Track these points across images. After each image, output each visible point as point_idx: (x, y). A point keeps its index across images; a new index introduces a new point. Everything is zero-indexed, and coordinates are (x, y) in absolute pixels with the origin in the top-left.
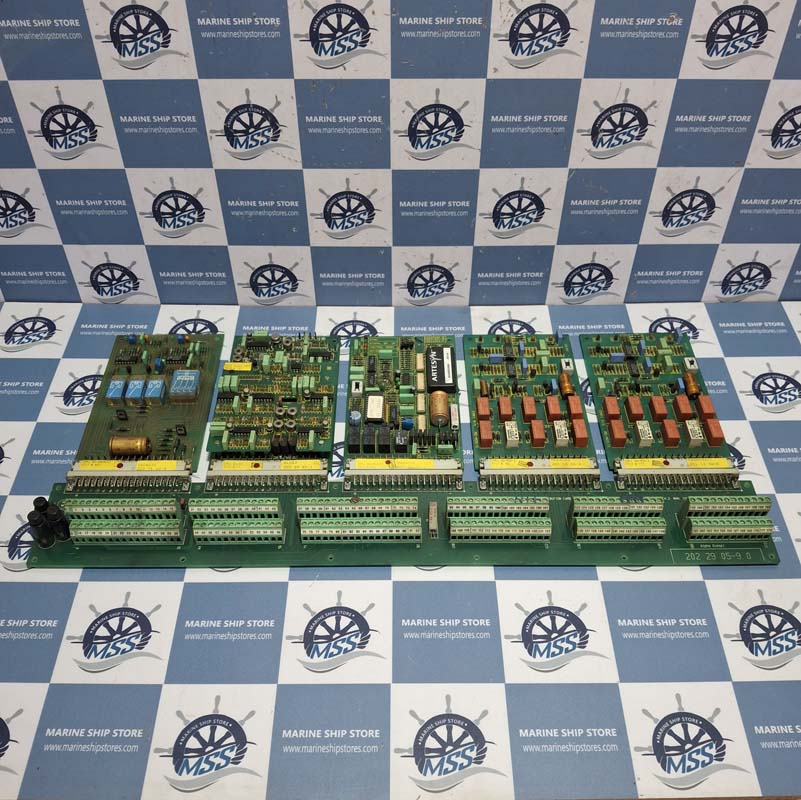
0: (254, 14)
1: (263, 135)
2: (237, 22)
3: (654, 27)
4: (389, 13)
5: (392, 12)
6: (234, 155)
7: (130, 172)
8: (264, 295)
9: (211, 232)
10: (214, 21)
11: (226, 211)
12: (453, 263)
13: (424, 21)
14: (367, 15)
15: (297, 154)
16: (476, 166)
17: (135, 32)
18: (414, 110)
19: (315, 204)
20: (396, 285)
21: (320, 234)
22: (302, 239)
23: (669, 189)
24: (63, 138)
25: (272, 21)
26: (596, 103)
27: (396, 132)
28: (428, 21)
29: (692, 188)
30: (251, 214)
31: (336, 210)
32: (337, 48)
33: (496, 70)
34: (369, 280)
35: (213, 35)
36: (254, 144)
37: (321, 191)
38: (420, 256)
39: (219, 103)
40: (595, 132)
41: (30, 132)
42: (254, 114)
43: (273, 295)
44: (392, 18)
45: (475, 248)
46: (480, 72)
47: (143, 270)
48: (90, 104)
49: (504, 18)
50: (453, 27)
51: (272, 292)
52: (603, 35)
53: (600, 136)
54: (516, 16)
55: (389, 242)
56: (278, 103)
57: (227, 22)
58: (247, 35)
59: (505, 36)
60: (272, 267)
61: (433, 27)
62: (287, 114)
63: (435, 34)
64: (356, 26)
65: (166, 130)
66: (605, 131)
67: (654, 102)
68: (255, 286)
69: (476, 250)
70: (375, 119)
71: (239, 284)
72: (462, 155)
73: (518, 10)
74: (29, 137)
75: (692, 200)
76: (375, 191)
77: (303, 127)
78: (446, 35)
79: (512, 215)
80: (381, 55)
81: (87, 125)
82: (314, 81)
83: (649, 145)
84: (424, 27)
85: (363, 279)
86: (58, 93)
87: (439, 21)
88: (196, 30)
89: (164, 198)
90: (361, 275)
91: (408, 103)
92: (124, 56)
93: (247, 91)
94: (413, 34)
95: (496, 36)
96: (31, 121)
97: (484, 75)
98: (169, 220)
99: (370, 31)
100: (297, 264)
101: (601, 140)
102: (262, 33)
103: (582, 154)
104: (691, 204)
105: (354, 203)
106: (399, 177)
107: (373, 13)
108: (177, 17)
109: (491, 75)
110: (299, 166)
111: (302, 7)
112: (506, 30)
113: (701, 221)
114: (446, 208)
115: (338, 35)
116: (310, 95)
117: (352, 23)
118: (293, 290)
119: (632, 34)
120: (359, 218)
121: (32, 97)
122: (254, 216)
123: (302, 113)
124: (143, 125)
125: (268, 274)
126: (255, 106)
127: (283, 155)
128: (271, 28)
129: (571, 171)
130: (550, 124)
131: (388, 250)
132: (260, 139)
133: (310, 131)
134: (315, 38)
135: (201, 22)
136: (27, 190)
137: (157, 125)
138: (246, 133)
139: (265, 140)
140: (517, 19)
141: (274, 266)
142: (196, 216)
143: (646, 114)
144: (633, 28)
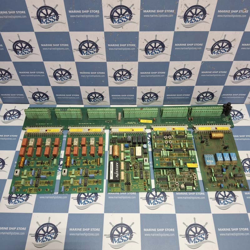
0: (90, 9)
1: (93, 51)
2: (83, 12)
3: (238, 14)
4: (140, 8)
5: (141, 8)
6: (82, 57)
7: (45, 62)
8: (92, 102)
9: (74, 82)
10: (75, 11)
11: (79, 75)
12: (158, 92)
13: (152, 11)
14: (132, 9)
15: (105, 57)
16: (169, 60)
17: (46, 15)
18: (147, 42)
19: (111, 73)
20: (138, 98)
21: (112, 83)
22: (106, 84)
23: (237, 68)
24: (21, 51)
25: (96, 11)
26: (214, 40)
27: (140, 49)
28: (154, 11)
29: (245, 68)
30: (88, 76)
31: (118, 75)
32: (120, 21)
33: (178, 28)
34: (128, 97)
35: (75, 16)
36: (89, 53)
37: (113, 69)
38: (147, 89)
39: (77, 40)
40: (212, 49)
41: (9, 49)
42: (89, 43)
43: (95, 102)
44: (141, 10)
45: (166, 87)
46: (172, 29)
47: (51, 94)
48: (30, 40)
49: (182, 10)
50: (163, 13)
51: (95, 101)
52: (218, 16)
53: (214, 51)
54: (187, 9)
55: (136, 85)
56: (98, 40)
57: (80, 12)
58: (87, 16)
59: (182, 16)
60: (95, 93)
61: (156, 13)
62: (101, 44)
63: (156, 16)
64: (127, 13)
65: (58, 49)
66: (216, 49)
67: (235, 39)
68: (89, 99)
69: (167, 87)
70: (133, 45)
71: (84, 98)
72: (163, 57)
73: (187, 7)
74: (9, 51)
75: (245, 71)
76: (132, 69)
77: (107, 48)
78: (161, 16)
79: (180, 76)
80: (136, 23)
81: (29, 47)
82: (111, 32)
83: (231, 53)
84: (152, 14)
85: (127, 97)
86: (19, 36)
87: (158, 11)
88: (68, 15)
89: (57, 71)
90: (126, 95)
91: (145, 40)
92: (42, 24)
93: (87, 36)
94: (148, 16)
95: (179, 16)
96: (9, 46)
97: (174, 30)
98: (59, 78)
99: (133, 15)
100: (104, 92)
101: (214, 52)
102: (92, 16)
103: (207, 56)
104: (244, 73)
105: (124, 73)
106: (141, 64)
107: (134, 8)
108: (61, 10)
109: (176, 30)
110: (105, 61)
111: (108, 7)
112: (183, 14)
113: (247, 78)
114: (157, 74)
115: (120, 16)
116: (109, 37)
117: (126, 12)
118: (102, 100)
119: (229, 16)
120: (126, 77)
121: (9, 38)
122: (89, 77)
123: (107, 43)
124: (50, 47)
125: (94, 95)
126: (90, 41)
127: (100, 57)
128: (96, 14)
129: (202, 62)
130: (196, 47)
131: (136, 88)
132: (92, 52)
133: (110, 49)
134: (112, 17)
135: (70, 12)
136: (9, 68)
137: (54, 47)
138: (86, 50)
139: (93, 52)
140: (187, 10)
141: (95, 92)
142: (69, 77)
143: (231, 43)
144: (230, 14)
